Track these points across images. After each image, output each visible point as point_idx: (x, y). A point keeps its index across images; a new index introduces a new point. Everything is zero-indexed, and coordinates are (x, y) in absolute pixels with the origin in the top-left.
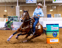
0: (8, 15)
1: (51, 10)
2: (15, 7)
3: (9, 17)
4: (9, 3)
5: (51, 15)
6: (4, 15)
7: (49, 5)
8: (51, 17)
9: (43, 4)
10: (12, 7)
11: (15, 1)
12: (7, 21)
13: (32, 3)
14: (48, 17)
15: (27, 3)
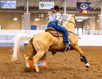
1: (37, 20)
5: (36, 26)
7: (34, 12)
8: (36, 29)
9: (26, 10)
13: (10, 8)
14: (32, 29)
15: (3, 8)
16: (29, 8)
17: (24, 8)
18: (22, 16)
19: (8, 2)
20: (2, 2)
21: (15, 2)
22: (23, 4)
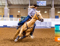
0: (21, 16)
2: (27, 9)
3: (22, 17)
4: (22, 5)
5: (58, 16)
6: (18, 16)
7: (57, 8)
9: (52, 6)
10: (25, 8)
11: (28, 3)
12: (20, 20)
13: (43, 5)
14: (56, 18)
16: (54, 5)
17: (51, 5)
18: (50, 10)
19: (41, 2)
20: (37, 2)
21: (46, 2)
22: (50, 3)
